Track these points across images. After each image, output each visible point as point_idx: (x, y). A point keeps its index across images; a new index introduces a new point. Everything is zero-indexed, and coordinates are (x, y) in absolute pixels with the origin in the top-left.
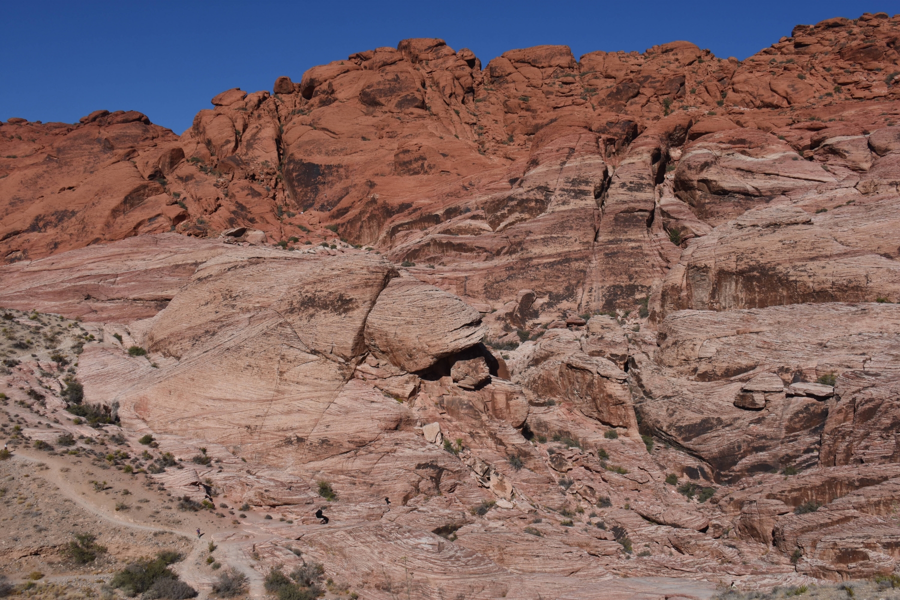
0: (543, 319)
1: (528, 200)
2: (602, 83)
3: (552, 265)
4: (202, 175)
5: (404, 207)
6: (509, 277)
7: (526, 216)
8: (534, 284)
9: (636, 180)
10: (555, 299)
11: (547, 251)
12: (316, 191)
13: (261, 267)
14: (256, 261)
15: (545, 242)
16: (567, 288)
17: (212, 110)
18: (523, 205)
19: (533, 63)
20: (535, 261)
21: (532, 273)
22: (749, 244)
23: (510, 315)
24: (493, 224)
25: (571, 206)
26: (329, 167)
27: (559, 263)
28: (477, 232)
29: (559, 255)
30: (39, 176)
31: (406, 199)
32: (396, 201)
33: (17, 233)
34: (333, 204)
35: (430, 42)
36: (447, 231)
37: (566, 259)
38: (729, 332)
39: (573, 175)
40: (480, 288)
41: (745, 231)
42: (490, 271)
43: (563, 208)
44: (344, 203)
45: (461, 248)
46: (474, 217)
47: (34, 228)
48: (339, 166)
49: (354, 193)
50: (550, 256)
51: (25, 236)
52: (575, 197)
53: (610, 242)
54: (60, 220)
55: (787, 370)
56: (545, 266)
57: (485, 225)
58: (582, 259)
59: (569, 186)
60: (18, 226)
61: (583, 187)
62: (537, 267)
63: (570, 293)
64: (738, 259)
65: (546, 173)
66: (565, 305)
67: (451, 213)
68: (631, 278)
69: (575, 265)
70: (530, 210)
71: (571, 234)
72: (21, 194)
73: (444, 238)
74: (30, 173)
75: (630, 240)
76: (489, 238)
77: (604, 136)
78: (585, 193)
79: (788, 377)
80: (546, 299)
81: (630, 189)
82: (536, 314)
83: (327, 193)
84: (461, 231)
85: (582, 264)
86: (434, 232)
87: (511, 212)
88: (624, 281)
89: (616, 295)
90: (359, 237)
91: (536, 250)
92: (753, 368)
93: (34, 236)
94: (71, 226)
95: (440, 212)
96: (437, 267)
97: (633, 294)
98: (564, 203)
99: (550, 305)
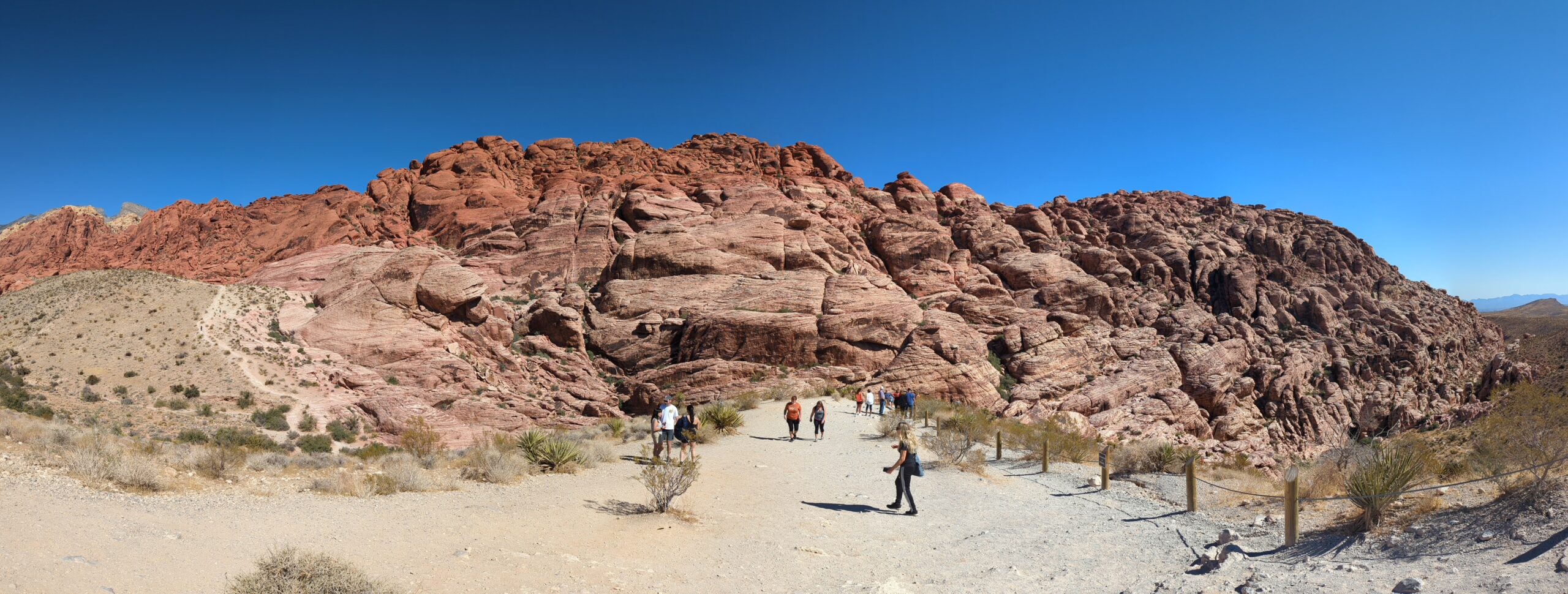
0: (544, 287)
1: (537, 220)
2: (588, 158)
3: (550, 256)
4: (368, 214)
5: (471, 226)
6: (525, 264)
7: (537, 229)
8: (539, 267)
9: (598, 209)
10: (551, 276)
11: (547, 248)
12: (427, 219)
13: (369, 257)
14: (366, 254)
15: (546, 243)
16: (558, 270)
17: (377, 180)
18: (535, 222)
19: (550, 147)
20: (540, 255)
21: (538, 261)
22: (653, 242)
23: (525, 285)
24: (517, 233)
25: (562, 223)
26: (433, 206)
27: (554, 255)
28: (510, 238)
29: (554, 251)
30: (295, 221)
31: (473, 222)
32: (467, 223)
33: (281, 250)
34: (434, 226)
35: (494, 138)
36: (492, 238)
37: (558, 253)
38: (638, 291)
39: (563, 206)
40: (509, 270)
41: (651, 235)
42: (515, 261)
43: (557, 224)
44: (441, 225)
45: (498, 247)
46: (508, 230)
47: (289, 247)
48: (438, 205)
49: (445, 219)
50: (548, 251)
51: (285, 251)
52: (564, 218)
53: (583, 243)
54: (300, 242)
55: (665, 312)
56: (546, 257)
57: (513, 234)
58: (567, 253)
59: (561, 212)
60: (283, 246)
61: (568, 212)
62: (541, 258)
63: (560, 273)
64: (646, 251)
65: (548, 205)
66: (557, 279)
67: (495, 228)
68: (594, 264)
69: (563, 256)
70: (539, 225)
71: (560, 238)
72: (287, 231)
73: (489, 242)
74: (292, 219)
75: (594, 242)
76: (516, 243)
77: (583, 185)
78: (569, 216)
79: (666, 315)
80: (546, 276)
81: (595, 214)
82: (540, 285)
83: (432, 221)
84: (499, 237)
85: (567, 256)
86: (485, 239)
87: (528, 227)
88: (590, 265)
89: (585, 273)
90: (447, 244)
91: (540, 248)
92: (648, 311)
93: (289, 251)
94: (304, 244)
95: (490, 228)
96: (484, 258)
97: (595, 272)
98: (558, 221)
99: (548, 279)
